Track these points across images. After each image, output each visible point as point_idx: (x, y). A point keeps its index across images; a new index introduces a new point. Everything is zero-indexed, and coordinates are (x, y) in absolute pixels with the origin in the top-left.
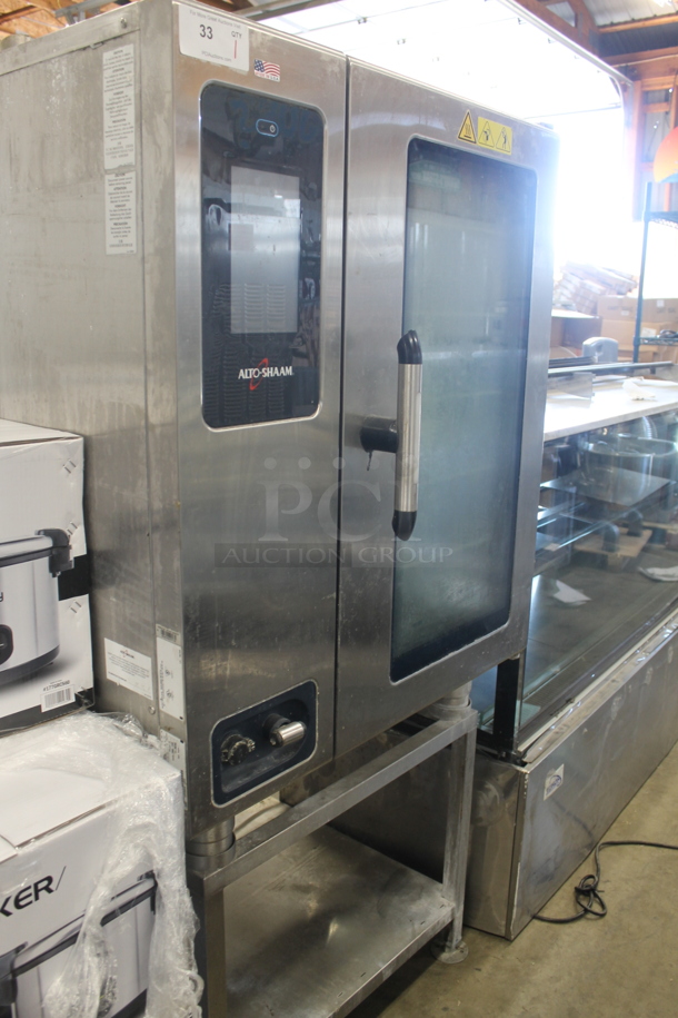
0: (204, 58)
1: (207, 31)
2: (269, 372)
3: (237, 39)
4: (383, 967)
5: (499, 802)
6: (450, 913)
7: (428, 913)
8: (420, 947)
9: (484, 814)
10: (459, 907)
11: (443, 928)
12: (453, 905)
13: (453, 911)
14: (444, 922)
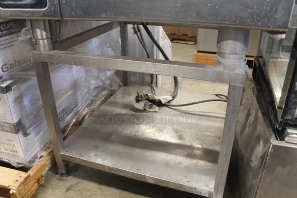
4: (147, 175)
5: (260, 155)
6: (207, 192)
7: (197, 181)
8: (177, 189)
9: (253, 158)
10: (217, 195)
11: (200, 194)
12: (212, 190)
13: (210, 193)
14: (201, 193)
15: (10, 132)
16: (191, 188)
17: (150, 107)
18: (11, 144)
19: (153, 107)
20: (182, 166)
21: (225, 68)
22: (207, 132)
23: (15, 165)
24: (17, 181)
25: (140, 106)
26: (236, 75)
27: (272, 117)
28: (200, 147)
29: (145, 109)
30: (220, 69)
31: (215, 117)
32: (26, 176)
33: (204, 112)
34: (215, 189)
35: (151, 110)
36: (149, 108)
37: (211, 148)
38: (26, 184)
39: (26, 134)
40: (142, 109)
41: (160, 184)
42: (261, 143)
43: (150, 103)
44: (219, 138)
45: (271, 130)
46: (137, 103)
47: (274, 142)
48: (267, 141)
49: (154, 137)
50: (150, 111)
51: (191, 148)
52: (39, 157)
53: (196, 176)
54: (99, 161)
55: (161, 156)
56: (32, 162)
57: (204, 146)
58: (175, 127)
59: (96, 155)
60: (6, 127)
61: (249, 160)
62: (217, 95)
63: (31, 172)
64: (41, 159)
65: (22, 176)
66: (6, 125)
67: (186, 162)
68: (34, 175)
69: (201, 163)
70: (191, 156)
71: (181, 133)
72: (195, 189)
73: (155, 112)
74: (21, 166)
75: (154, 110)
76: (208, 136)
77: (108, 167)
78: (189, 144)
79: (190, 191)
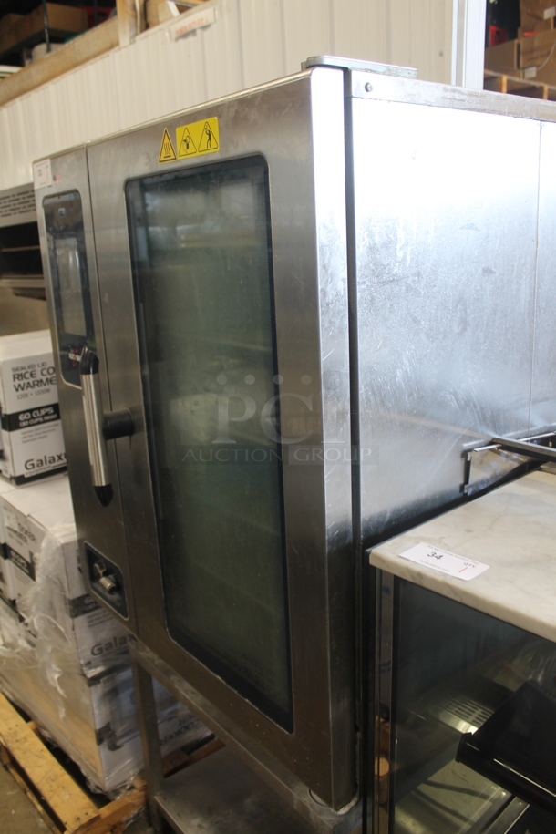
1: (40, 173)
3: (48, 169)
23: (92, 787)
24: (79, 819)
32: (94, 815)
38: (89, 830)
39: (113, 747)
52: (128, 787)
63: (105, 811)
64: (129, 793)
65: (89, 814)
68: (108, 817)
74: (99, 791)
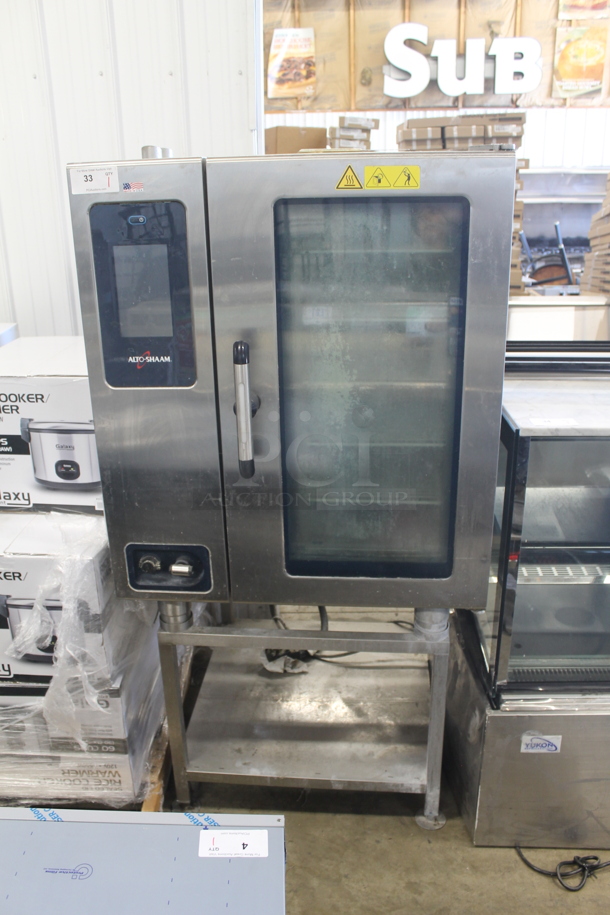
0: (88, 192)
1: (89, 178)
2: (151, 359)
3: (110, 176)
4: (333, 778)
5: (477, 728)
6: (419, 786)
7: (403, 775)
8: (378, 790)
9: (471, 732)
10: (432, 788)
11: (409, 792)
12: (425, 783)
13: (423, 787)
14: (411, 789)
15: (116, 752)
16: (396, 785)
17: (294, 665)
18: (110, 772)
19: (298, 665)
20: (375, 757)
21: (427, 639)
22: (397, 696)
25: (276, 667)
26: (439, 644)
27: (485, 680)
28: (392, 723)
29: (285, 671)
30: (420, 639)
31: (402, 667)
33: (383, 661)
34: (428, 780)
35: (296, 671)
36: (292, 668)
37: (410, 722)
40: (281, 671)
41: (353, 788)
42: (477, 713)
43: (292, 660)
44: (417, 704)
45: (485, 697)
46: (271, 663)
47: (490, 713)
48: (483, 712)
49: (319, 720)
50: (293, 674)
51: (379, 727)
53: (399, 767)
54: (254, 772)
55: (341, 748)
56: (141, 794)
57: (399, 721)
58: (346, 695)
59: (245, 764)
60: (108, 745)
61: (466, 735)
62: (396, 623)
66: (109, 743)
67: (380, 750)
69: (401, 748)
70: (384, 739)
71: (357, 705)
72: (402, 785)
73: (304, 673)
75: (300, 670)
76: (400, 704)
77: (272, 778)
78: (375, 722)
79: (395, 790)
